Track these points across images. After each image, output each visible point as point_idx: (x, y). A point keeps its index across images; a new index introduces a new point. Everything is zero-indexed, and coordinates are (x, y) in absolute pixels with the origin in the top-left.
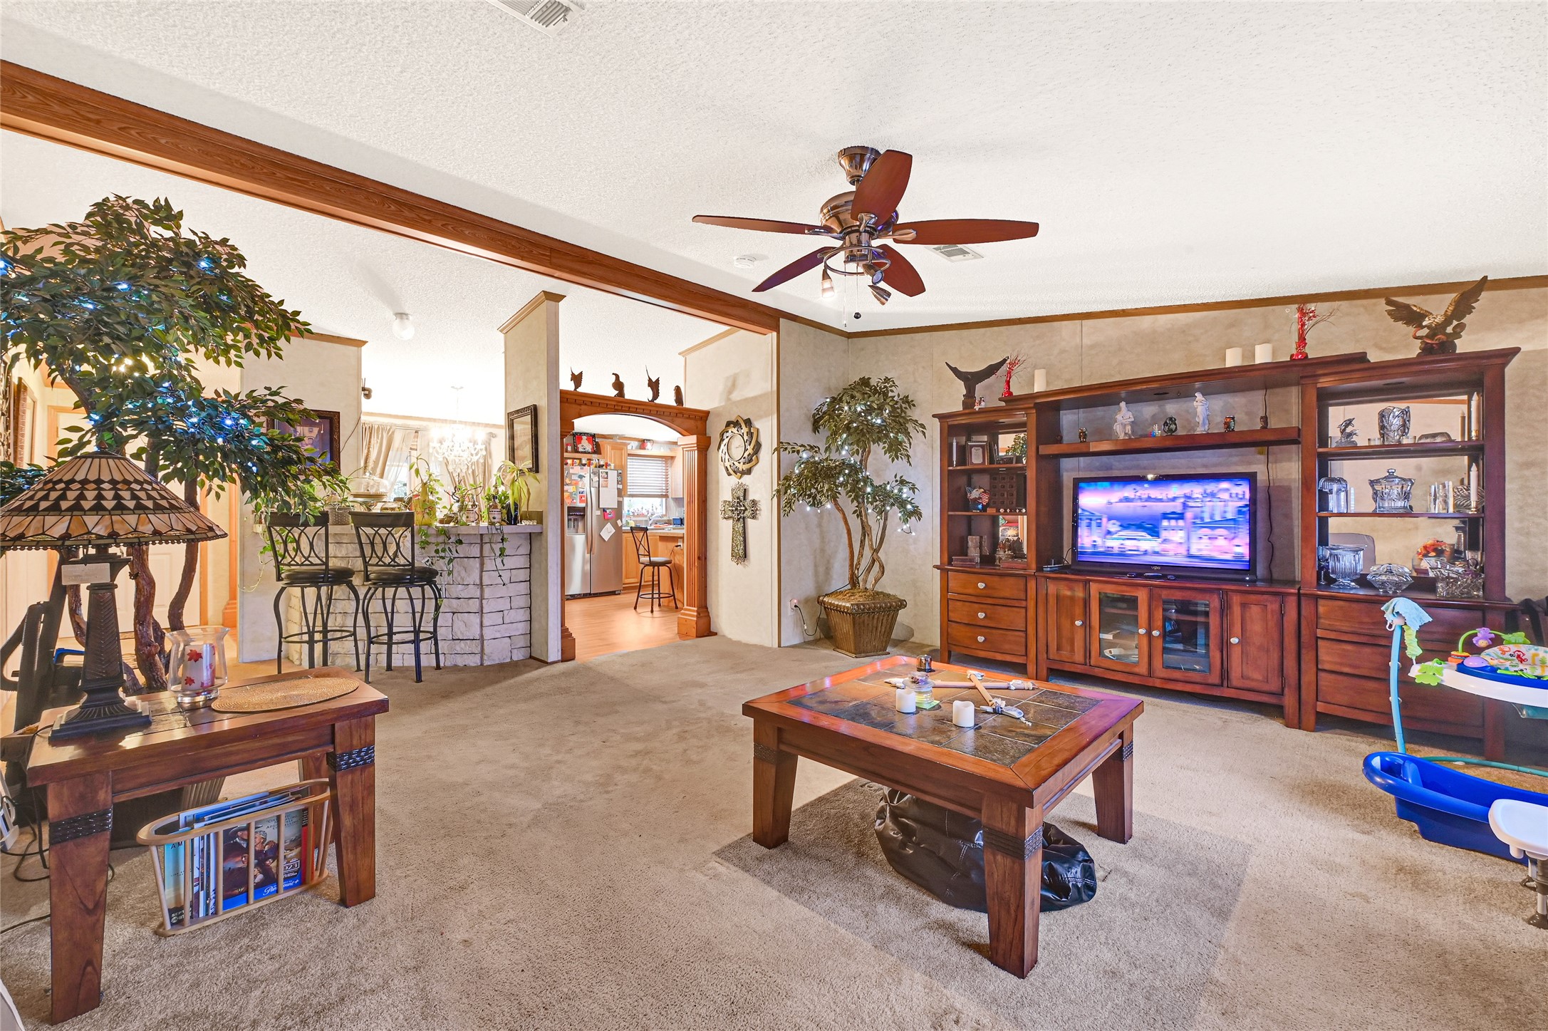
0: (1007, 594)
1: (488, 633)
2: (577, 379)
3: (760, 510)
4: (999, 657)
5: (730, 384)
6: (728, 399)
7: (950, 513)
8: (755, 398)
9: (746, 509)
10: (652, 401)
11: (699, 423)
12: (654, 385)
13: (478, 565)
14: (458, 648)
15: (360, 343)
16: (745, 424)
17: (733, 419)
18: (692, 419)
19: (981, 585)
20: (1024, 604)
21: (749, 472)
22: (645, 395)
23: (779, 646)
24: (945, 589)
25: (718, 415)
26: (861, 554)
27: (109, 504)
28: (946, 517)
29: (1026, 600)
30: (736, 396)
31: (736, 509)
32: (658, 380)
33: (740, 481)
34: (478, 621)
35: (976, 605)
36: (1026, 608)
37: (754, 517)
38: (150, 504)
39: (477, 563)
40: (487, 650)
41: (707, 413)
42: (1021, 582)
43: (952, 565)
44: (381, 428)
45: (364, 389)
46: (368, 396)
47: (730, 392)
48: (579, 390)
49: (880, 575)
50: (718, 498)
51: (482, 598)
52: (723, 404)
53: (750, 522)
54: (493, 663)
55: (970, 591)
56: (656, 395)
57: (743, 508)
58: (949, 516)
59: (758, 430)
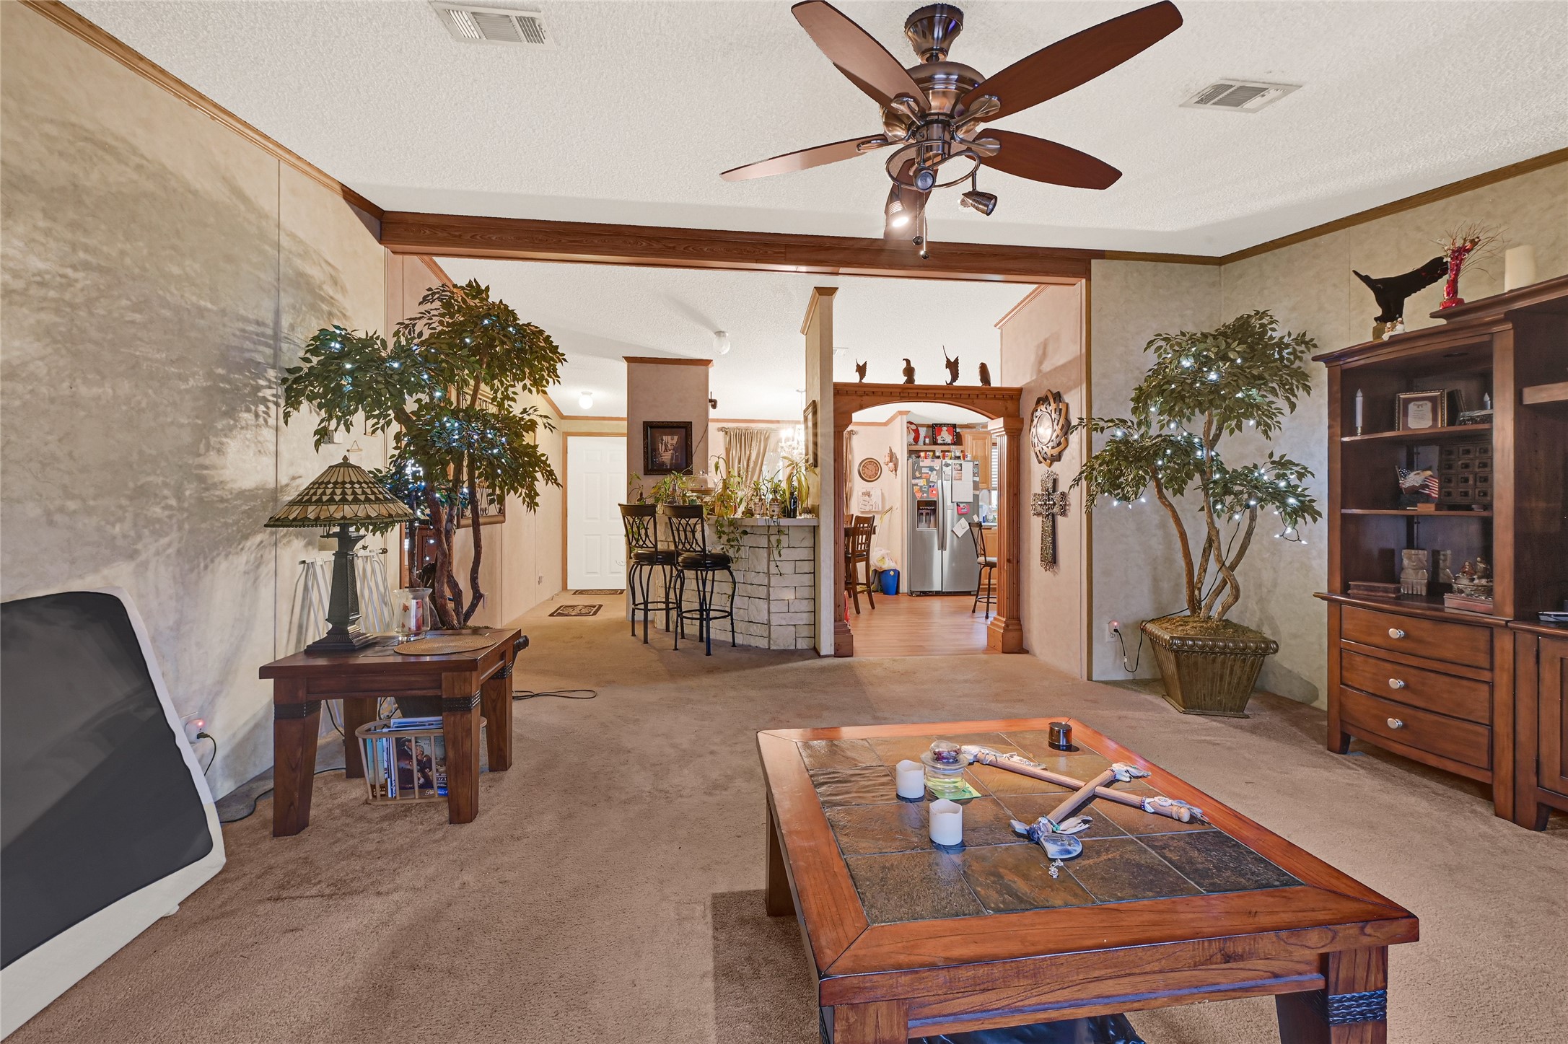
0: (1449, 653)
1: (775, 620)
2: (861, 370)
3: (1070, 505)
4: (1432, 761)
5: (1040, 352)
6: (1040, 371)
7: (1344, 511)
8: (1064, 366)
9: (1054, 504)
10: (951, 383)
11: (1010, 404)
12: (953, 366)
13: (766, 555)
14: (751, 630)
15: (707, 363)
16: (1054, 399)
17: (1042, 394)
18: (999, 399)
19: (1394, 633)
20: (1486, 676)
21: (1058, 458)
22: (943, 377)
23: (1090, 678)
24: (1336, 631)
25: (1030, 391)
26: (1204, 569)
27: (350, 498)
28: (1338, 517)
29: (1492, 669)
30: (1047, 367)
31: (1045, 504)
32: (957, 359)
33: (1050, 470)
34: (766, 606)
35: (1388, 666)
36: (1491, 685)
37: (1064, 513)
38: (373, 497)
39: (764, 553)
40: (773, 636)
41: (1020, 390)
42: (1482, 636)
43: (1348, 596)
44: (759, 432)
45: (711, 401)
46: (714, 406)
47: (1041, 363)
48: (864, 381)
49: (1231, 600)
50: (1030, 491)
51: (769, 586)
52: (1034, 377)
53: (1060, 519)
54: (779, 648)
55: (1377, 640)
56: (955, 376)
57: (1051, 503)
58: (1343, 515)
59: (1067, 405)
